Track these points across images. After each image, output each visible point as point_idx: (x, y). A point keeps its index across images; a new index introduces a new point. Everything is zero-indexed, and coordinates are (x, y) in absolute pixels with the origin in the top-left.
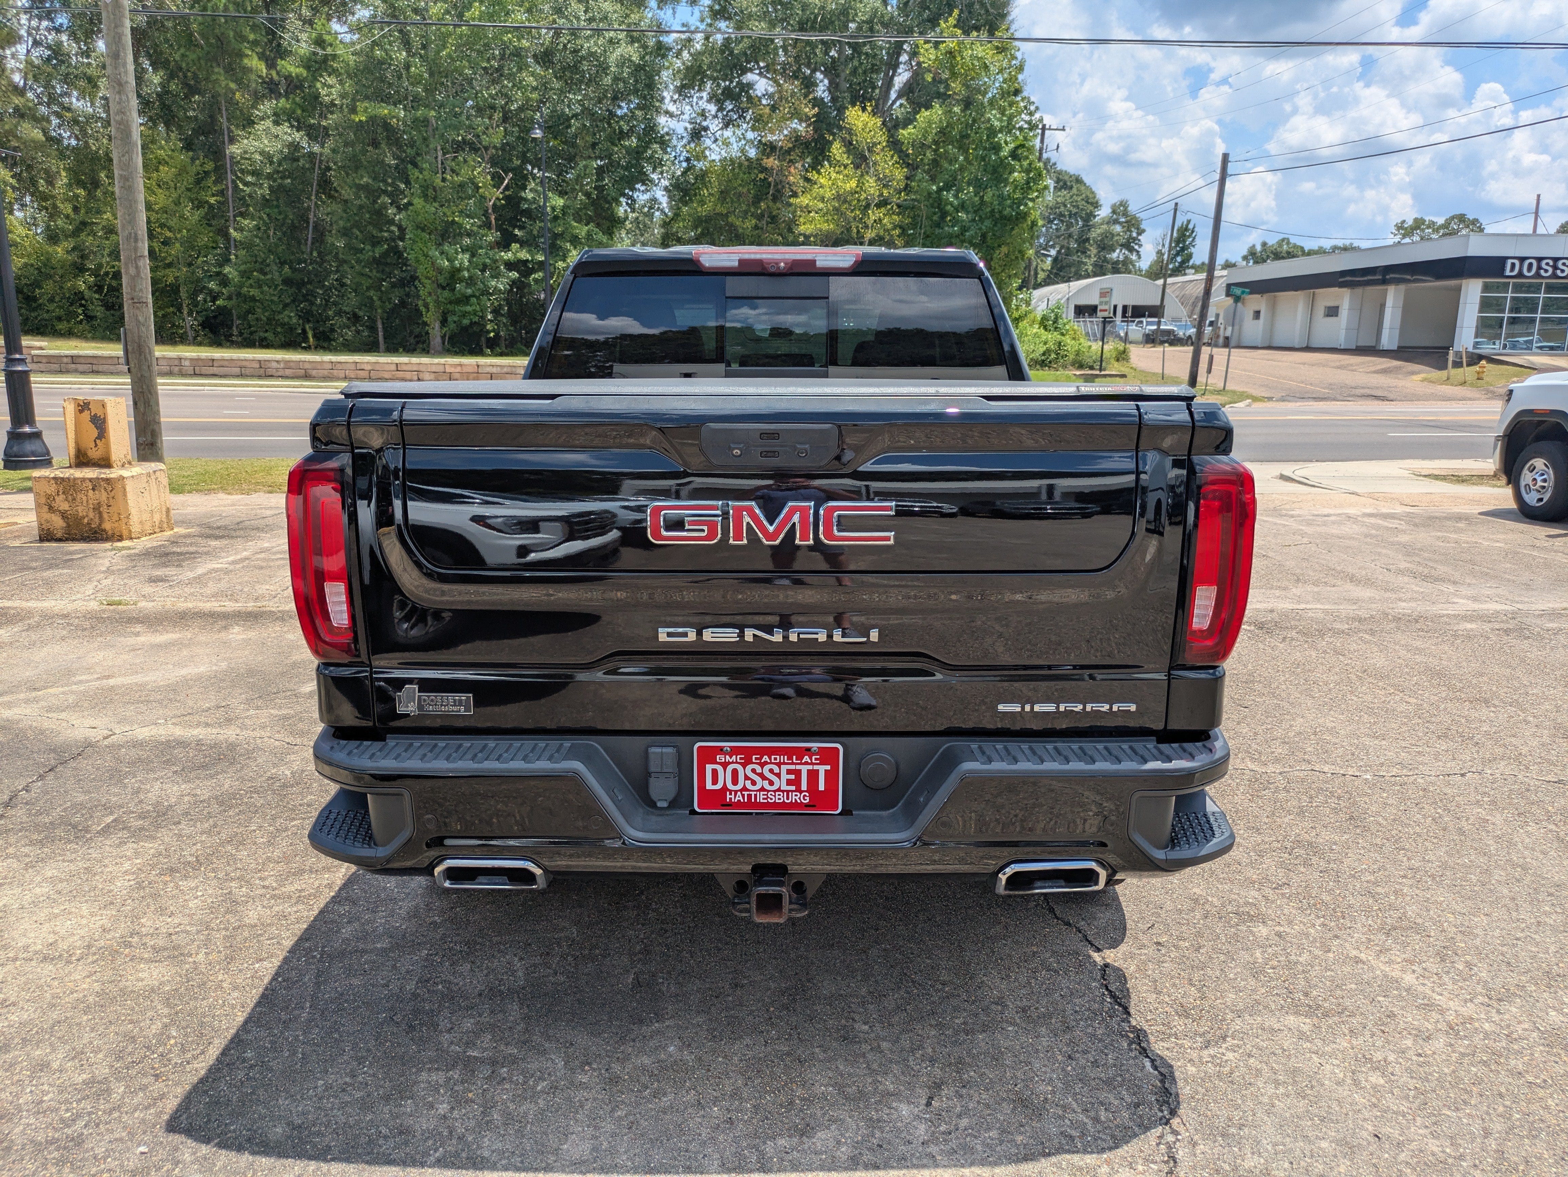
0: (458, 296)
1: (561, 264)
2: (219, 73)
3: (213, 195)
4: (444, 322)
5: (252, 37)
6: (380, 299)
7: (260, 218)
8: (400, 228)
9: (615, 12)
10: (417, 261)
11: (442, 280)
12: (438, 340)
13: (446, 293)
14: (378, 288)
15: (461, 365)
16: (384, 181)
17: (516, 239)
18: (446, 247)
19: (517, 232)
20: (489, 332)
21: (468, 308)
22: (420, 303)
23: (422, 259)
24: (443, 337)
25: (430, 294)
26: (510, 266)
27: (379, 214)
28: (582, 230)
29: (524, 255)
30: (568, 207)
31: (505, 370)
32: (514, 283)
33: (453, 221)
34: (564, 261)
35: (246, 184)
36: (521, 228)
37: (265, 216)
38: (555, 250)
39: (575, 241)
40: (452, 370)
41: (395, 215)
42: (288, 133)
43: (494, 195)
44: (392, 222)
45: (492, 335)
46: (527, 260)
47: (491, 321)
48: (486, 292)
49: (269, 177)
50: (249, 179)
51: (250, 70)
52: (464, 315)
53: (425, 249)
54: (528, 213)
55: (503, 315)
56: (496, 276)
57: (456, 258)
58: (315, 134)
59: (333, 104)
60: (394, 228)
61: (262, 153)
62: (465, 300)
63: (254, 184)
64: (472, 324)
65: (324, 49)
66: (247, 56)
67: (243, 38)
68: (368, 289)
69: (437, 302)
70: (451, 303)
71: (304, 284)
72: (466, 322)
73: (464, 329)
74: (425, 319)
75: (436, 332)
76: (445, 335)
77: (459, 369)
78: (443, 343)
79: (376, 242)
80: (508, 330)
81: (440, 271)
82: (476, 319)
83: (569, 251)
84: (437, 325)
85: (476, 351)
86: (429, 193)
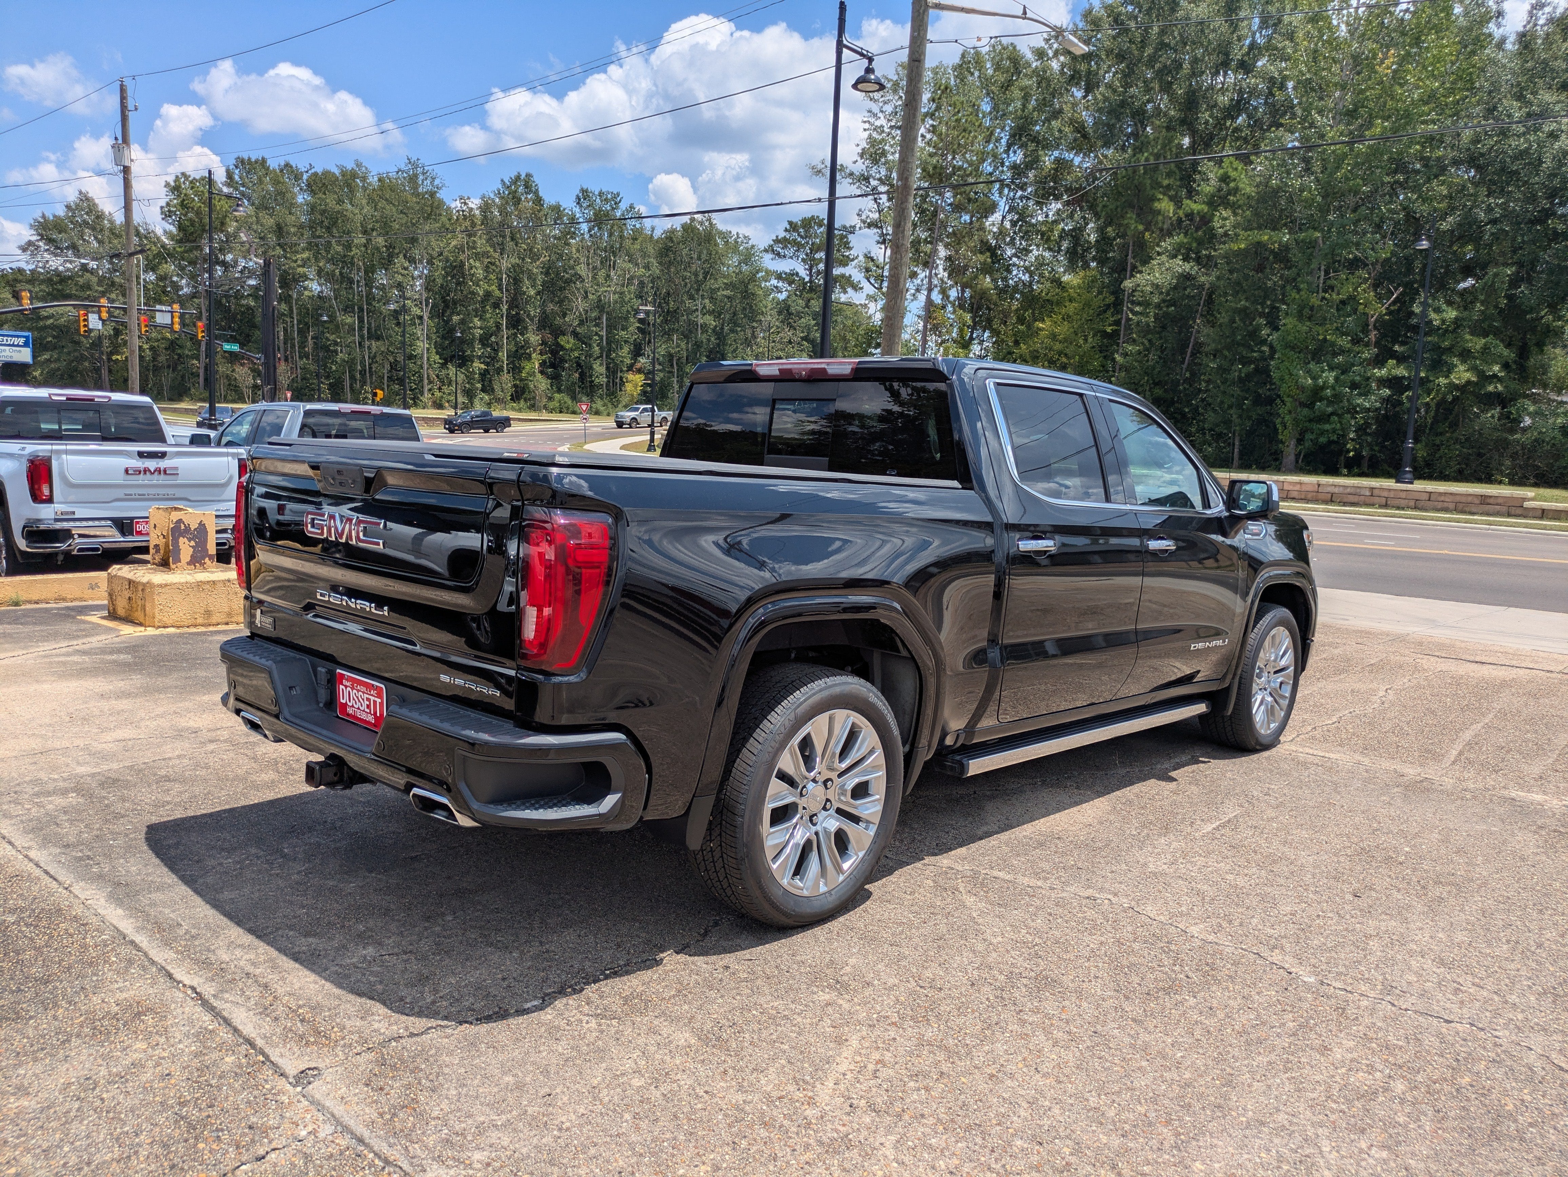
0: (1317, 413)
1: (1442, 381)
2: (1131, 218)
3: (1110, 325)
4: (1300, 441)
5: (1166, 182)
6: (1240, 417)
7: (1143, 343)
8: (1271, 347)
9: (1558, 102)
10: (1282, 379)
11: (1303, 398)
12: (1292, 458)
13: (1306, 411)
14: (1240, 406)
15: (1301, 484)
16: (1263, 304)
17: (1393, 355)
18: (1312, 366)
19: (1397, 347)
20: (1348, 451)
21: (1327, 427)
22: (1278, 421)
23: (1287, 377)
24: (1297, 456)
25: (1290, 412)
26: (1383, 382)
27: (1254, 334)
28: (1476, 343)
29: (1401, 371)
30: (1463, 319)
31: (1348, 490)
32: (1386, 400)
33: (1325, 339)
34: (1447, 377)
35: (1135, 313)
36: (1403, 343)
37: (1146, 342)
38: (1439, 365)
39: (1465, 355)
40: (1291, 488)
41: (1268, 335)
42: (1180, 266)
43: (1378, 310)
44: (1264, 342)
45: (1351, 454)
46: (1404, 377)
47: (1352, 440)
48: (1353, 411)
49: (1158, 306)
50: (1137, 309)
51: (1159, 212)
52: (1322, 433)
53: (1291, 368)
54: (1415, 329)
55: (1369, 434)
56: (1365, 394)
57: (1320, 376)
58: (1206, 263)
59: (1226, 234)
60: (1265, 348)
61: (1153, 284)
62: (1325, 418)
63: (1141, 313)
64: (1331, 442)
65: (1228, 184)
66: (1159, 200)
67: (1157, 185)
68: (1230, 407)
69: (1296, 421)
70: (1310, 421)
71: (1173, 402)
72: (1323, 440)
73: (1322, 448)
74: (1280, 437)
75: (1290, 450)
76: (1300, 453)
77: (1298, 488)
78: (1297, 462)
79: (1245, 361)
80: (1372, 450)
81: (1303, 389)
82: (1335, 438)
83: (1456, 366)
84: (1293, 442)
85: (1332, 470)
86: (1306, 313)
